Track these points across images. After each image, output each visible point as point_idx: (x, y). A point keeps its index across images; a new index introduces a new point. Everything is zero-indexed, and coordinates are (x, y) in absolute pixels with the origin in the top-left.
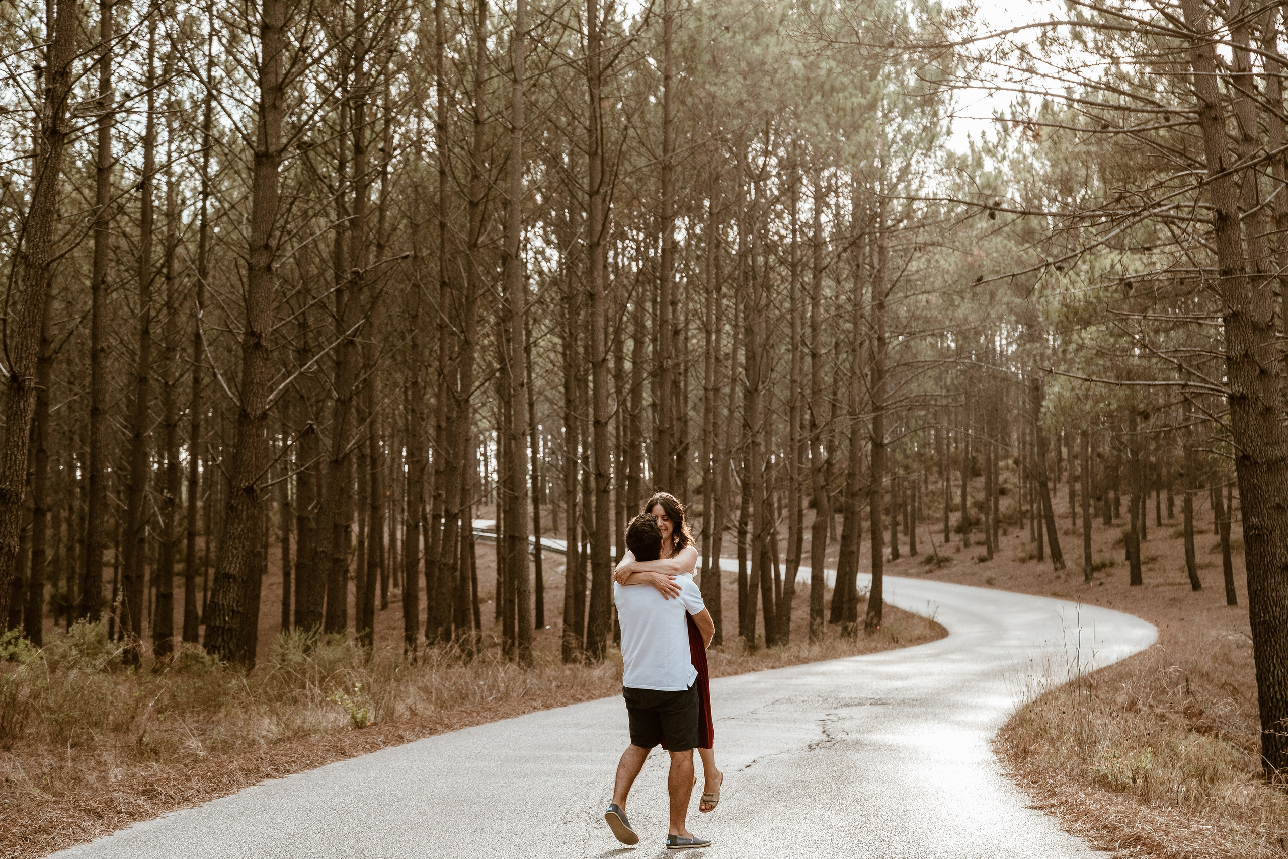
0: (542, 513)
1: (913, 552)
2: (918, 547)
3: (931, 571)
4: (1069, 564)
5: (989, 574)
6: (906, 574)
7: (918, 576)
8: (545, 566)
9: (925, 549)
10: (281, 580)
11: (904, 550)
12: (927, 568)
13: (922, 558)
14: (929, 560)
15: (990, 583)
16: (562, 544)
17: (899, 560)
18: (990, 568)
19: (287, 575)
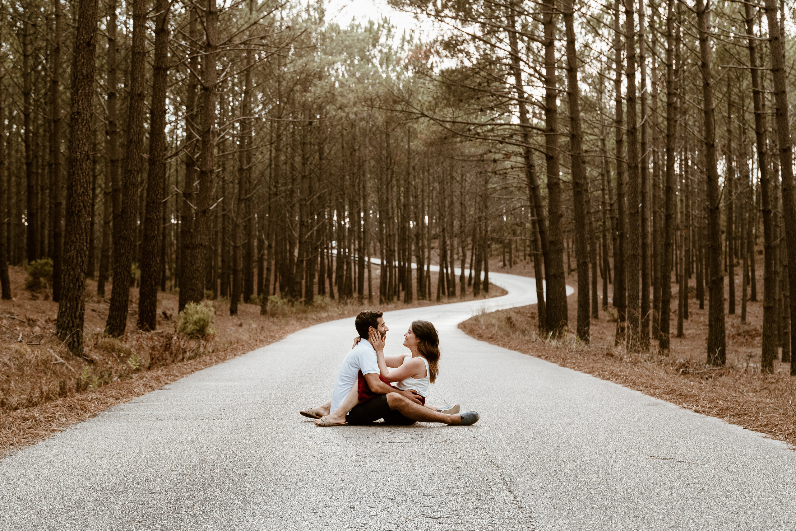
6: (507, 273)
11: (507, 263)
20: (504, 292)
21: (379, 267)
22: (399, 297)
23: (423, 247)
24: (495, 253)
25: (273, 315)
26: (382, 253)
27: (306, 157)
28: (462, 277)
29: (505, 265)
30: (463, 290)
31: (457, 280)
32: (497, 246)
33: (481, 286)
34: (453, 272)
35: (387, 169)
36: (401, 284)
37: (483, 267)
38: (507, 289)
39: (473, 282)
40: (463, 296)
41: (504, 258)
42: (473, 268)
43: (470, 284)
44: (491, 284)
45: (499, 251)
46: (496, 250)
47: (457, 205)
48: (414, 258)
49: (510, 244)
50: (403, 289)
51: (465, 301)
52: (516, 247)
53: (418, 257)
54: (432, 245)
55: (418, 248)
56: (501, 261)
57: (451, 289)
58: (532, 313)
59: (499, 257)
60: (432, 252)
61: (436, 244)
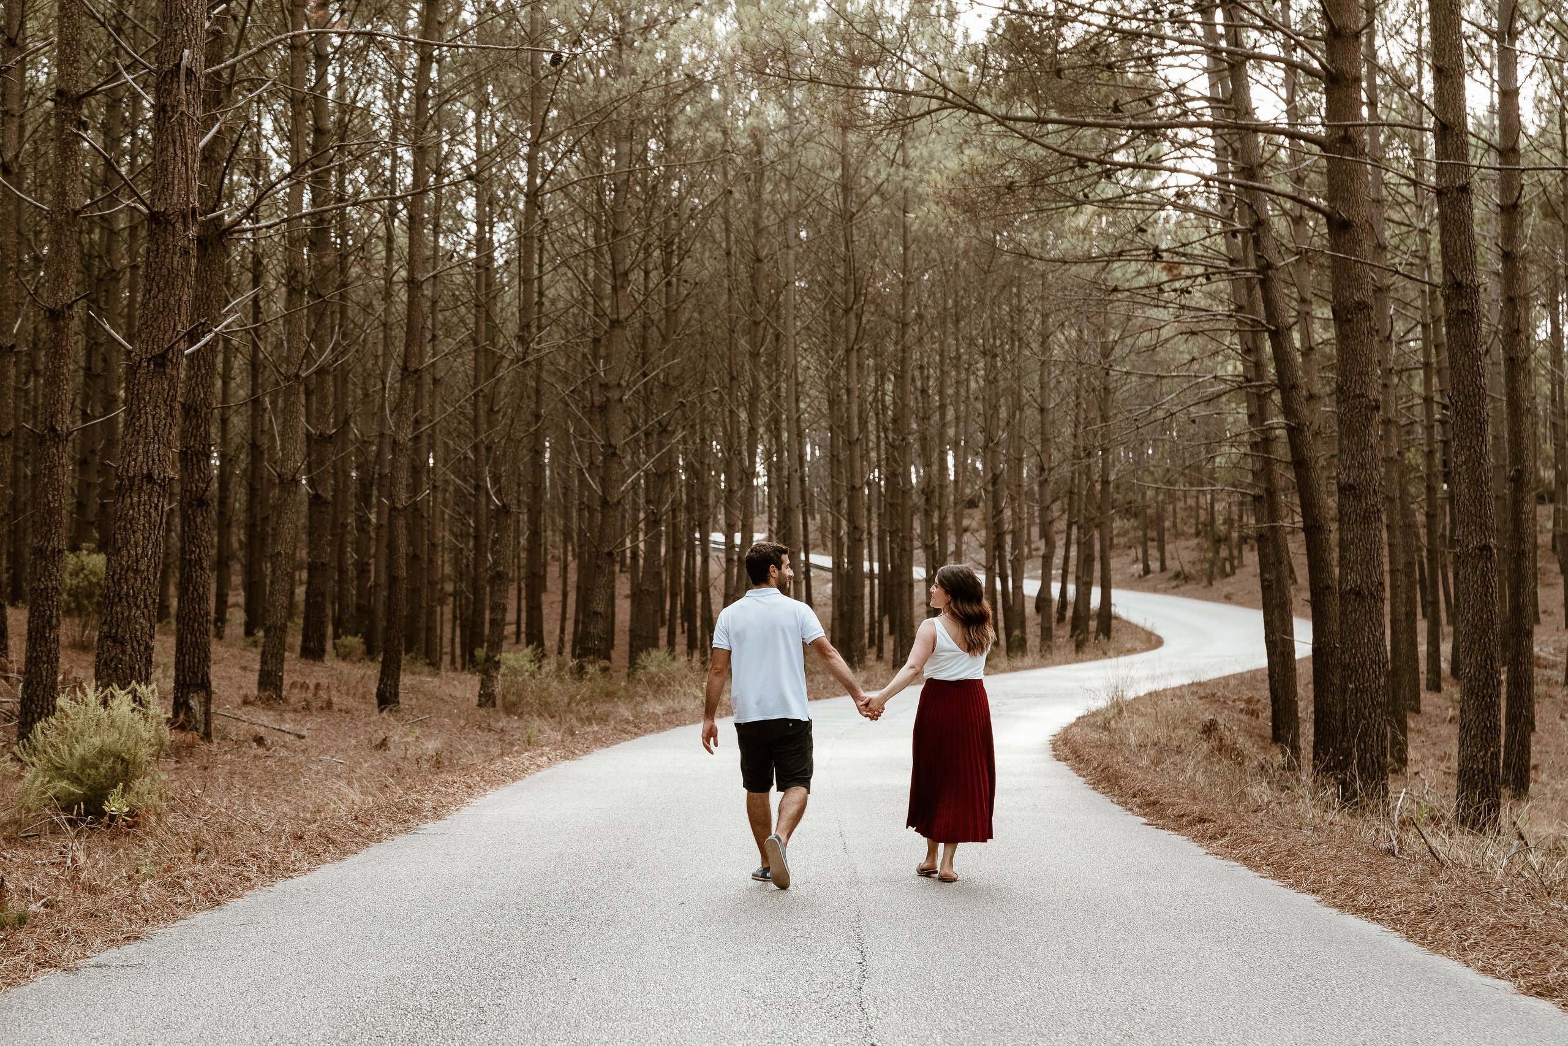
0: (811, 527)
1: (1163, 568)
2: (1168, 563)
3: (1177, 586)
4: (1299, 580)
5: (1228, 589)
6: (1155, 590)
7: (1165, 591)
8: (813, 583)
9: (1173, 565)
10: (560, 598)
11: (1155, 565)
12: (1174, 583)
13: (1171, 574)
14: (1177, 576)
15: (1228, 598)
16: (827, 561)
17: (1150, 576)
18: (1231, 584)
19: (565, 595)
20: (1153, 641)
21: (829, 575)
22: (880, 650)
23: (942, 529)
24: (1122, 541)
25: (511, 709)
26: (838, 541)
27: (621, 268)
28: (1043, 599)
29: (1147, 571)
30: (1046, 634)
31: (1030, 608)
32: (1128, 524)
33: (1093, 624)
34: (1018, 587)
35: (847, 311)
36: (886, 618)
37: (1097, 573)
38: (1160, 632)
39: (1069, 613)
40: (1047, 653)
41: (1145, 552)
42: (1071, 578)
43: (1061, 619)
44: (1117, 618)
45: (1131, 535)
46: (1125, 533)
47: (1031, 413)
48: (919, 554)
49: (1160, 517)
50: (891, 632)
51: (1054, 663)
52: (1175, 525)
53: (927, 547)
54: (966, 522)
55: (928, 529)
56: (1136, 560)
57: (1017, 632)
58: (1249, 701)
59: (1133, 552)
60: (966, 537)
61: (974, 519)
